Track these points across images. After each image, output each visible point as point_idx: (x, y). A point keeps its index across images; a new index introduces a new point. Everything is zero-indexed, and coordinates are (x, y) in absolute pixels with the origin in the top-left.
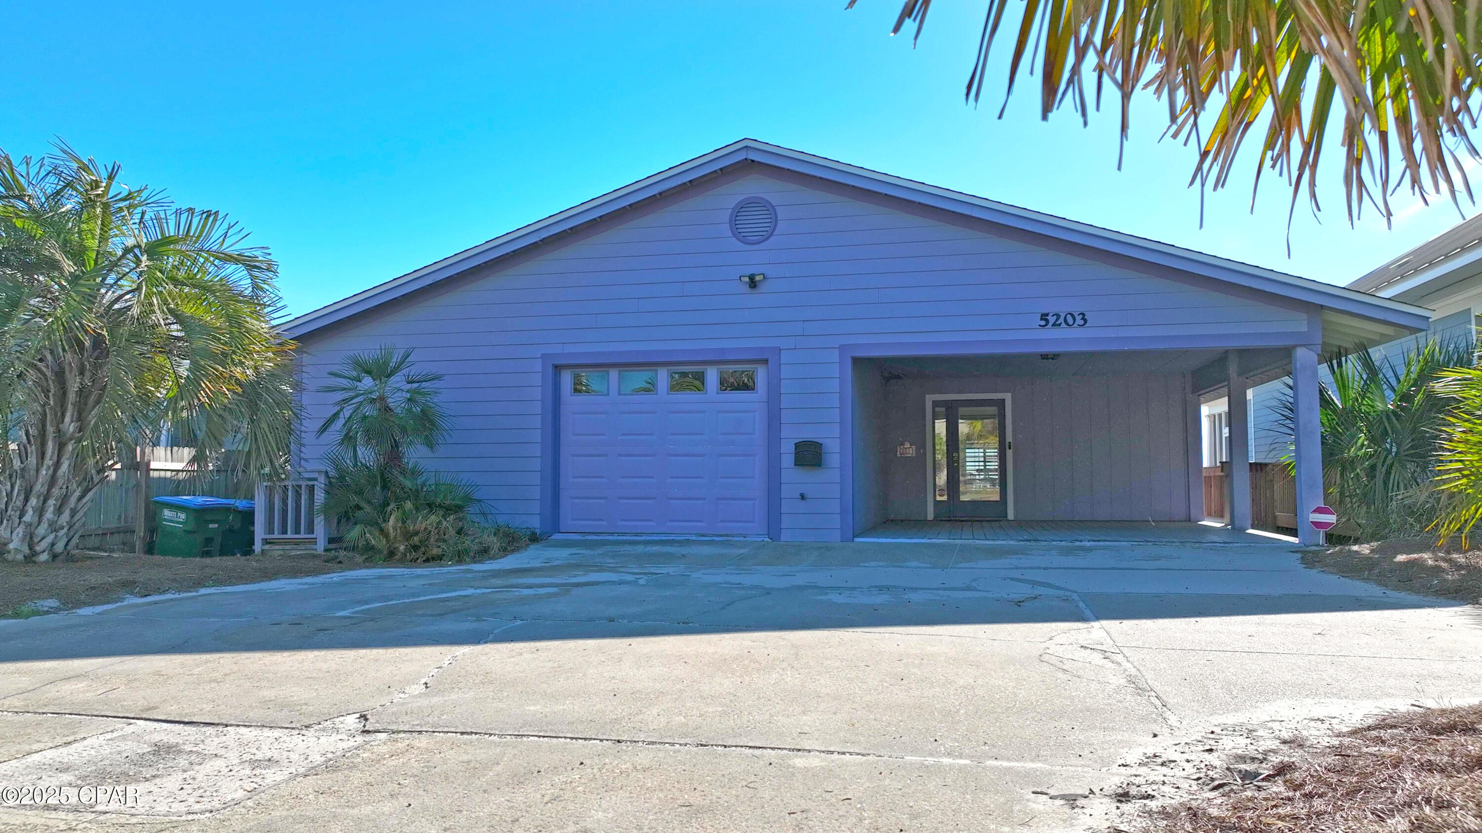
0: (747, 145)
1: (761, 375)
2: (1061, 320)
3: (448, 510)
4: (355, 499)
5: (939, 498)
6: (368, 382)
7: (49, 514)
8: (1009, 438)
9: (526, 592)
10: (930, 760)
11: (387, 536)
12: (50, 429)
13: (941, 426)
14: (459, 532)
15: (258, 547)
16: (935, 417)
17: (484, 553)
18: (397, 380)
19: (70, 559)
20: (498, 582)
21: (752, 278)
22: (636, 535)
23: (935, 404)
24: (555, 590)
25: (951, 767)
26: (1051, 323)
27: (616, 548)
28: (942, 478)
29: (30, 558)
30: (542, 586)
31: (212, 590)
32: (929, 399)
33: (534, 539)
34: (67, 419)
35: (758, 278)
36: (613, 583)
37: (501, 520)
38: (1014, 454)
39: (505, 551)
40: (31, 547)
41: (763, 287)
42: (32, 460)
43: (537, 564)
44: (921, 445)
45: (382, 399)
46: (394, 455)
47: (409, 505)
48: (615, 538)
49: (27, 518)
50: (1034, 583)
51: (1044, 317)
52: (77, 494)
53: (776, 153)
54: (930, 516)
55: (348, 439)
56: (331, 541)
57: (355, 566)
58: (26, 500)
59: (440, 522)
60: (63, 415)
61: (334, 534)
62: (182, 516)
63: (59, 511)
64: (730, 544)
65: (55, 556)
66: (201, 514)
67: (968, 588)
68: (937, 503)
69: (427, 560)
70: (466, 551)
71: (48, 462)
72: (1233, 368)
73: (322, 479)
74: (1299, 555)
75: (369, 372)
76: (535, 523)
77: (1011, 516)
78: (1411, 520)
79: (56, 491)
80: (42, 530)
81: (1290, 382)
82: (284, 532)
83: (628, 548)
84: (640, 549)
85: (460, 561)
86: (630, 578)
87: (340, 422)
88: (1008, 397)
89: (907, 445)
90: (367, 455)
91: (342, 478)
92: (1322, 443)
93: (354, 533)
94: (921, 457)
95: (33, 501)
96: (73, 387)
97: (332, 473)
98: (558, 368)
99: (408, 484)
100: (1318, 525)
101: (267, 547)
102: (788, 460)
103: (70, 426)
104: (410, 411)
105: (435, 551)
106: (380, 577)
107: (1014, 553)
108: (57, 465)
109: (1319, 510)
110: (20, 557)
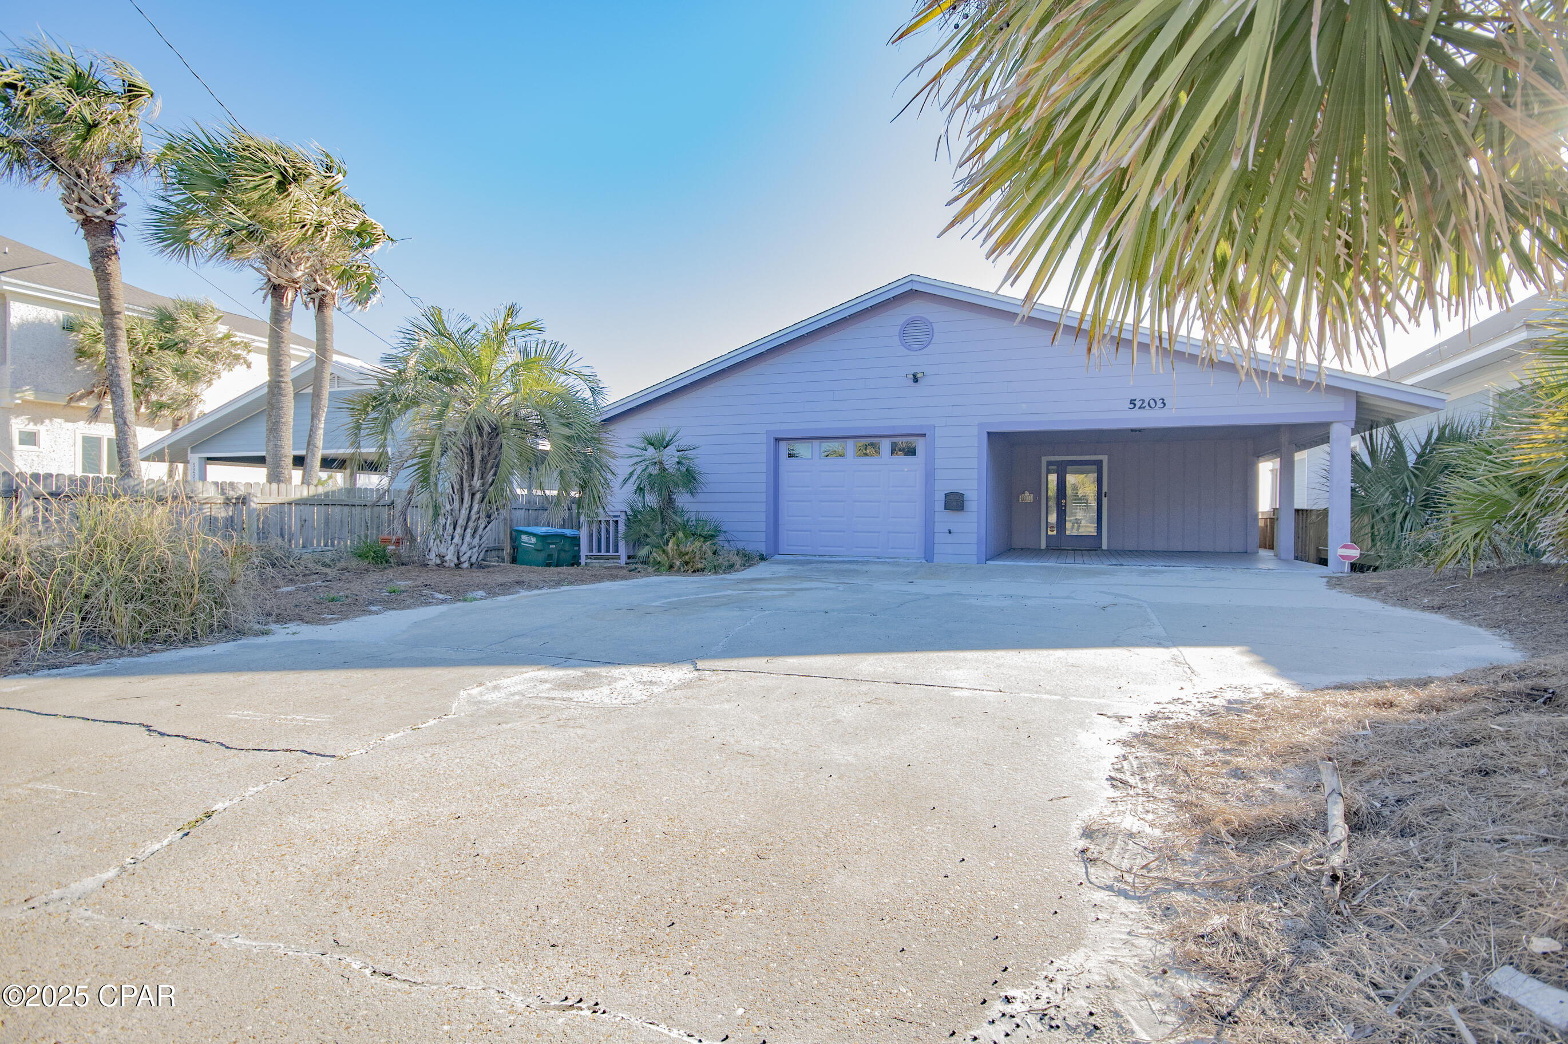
0: (911, 279)
1: (920, 445)
2: (1146, 404)
3: (706, 538)
4: (644, 530)
5: (1050, 533)
6: (651, 450)
7: (468, 538)
8: (1105, 489)
9: (766, 593)
10: (1036, 696)
11: (667, 555)
12: (466, 484)
13: (1053, 478)
14: (714, 553)
15: (583, 561)
16: (1048, 472)
17: (731, 567)
18: (671, 450)
19: (481, 567)
20: (745, 586)
21: (915, 376)
22: (832, 556)
23: (1049, 463)
24: (784, 592)
25: (1049, 701)
26: (1138, 405)
27: (819, 566)
28: (1053, 518)
29: (458, 566)
30: (775, 590)
31: (568, 588)
32: (1045, 460)
33: (763, 558)
34: (475, 478)
35: (918, 376)
36: (822, 589)
37: (740, 545)
38: (1109, 501)
39: (744, 566)
40: (458, 559)
41: (921, 382)
42: (457, 504)
43: (767, 575)
44: (1037, 492)
45: (661, 463)
46: (670, 501)
47: (680, 535)
48: (817, 558)
49: (455, 541)
50: (1117, 595)
51: (1132, 402)
52: (483, 526)
53: (934, 283)
54: (1043, 546)
55: (640, 489)
56: (629, 557)
57: (648, 575)
58: (455, 528)
59: (701, 547)
60: (473, 476)
61: (631, 554)
62: (534, 540)
63: (473, 536)
64: (898, 564)
65: (472, 565)
66: (544, 538)
67: (1068, 598)
68: (1048, 536)
69: (694, 571)
70: (719, 566)
71: (466, 505)
72: (1284, 438)
73: (623, 516)
74: (1326, 579)
75: (652, 444)
76: (762, 548)
77: (1105, 547)
78: (1420, 555)
79: (471, 524)
80: (464, 548)
81: (1328, 450)
82: (599, 551)
83: (826, 565)
84: (836, 566)
85: (716, 573)
86: (832, 586)
87: (635, 477)
88: (1105, 458)
89: (1027, 494)
90: (652, 500)
91: (635, 516)
92: (1352, 495)
93: (643, 552)
94: (1037, 501)
95: (459, 530)
96: (478, 457)
97: (630, 512)
98: (777, 440)
99: (679, 520)
100: (1343, 557)
101: (589, 561)
102: (940, 505)
103: (477, 483)
104: (679, 470)
105: (699, 566)
106: (669, 582)
107: (1104, 574)
108: (471, 508)
109: (1345, 547)
110: (453, 565)
